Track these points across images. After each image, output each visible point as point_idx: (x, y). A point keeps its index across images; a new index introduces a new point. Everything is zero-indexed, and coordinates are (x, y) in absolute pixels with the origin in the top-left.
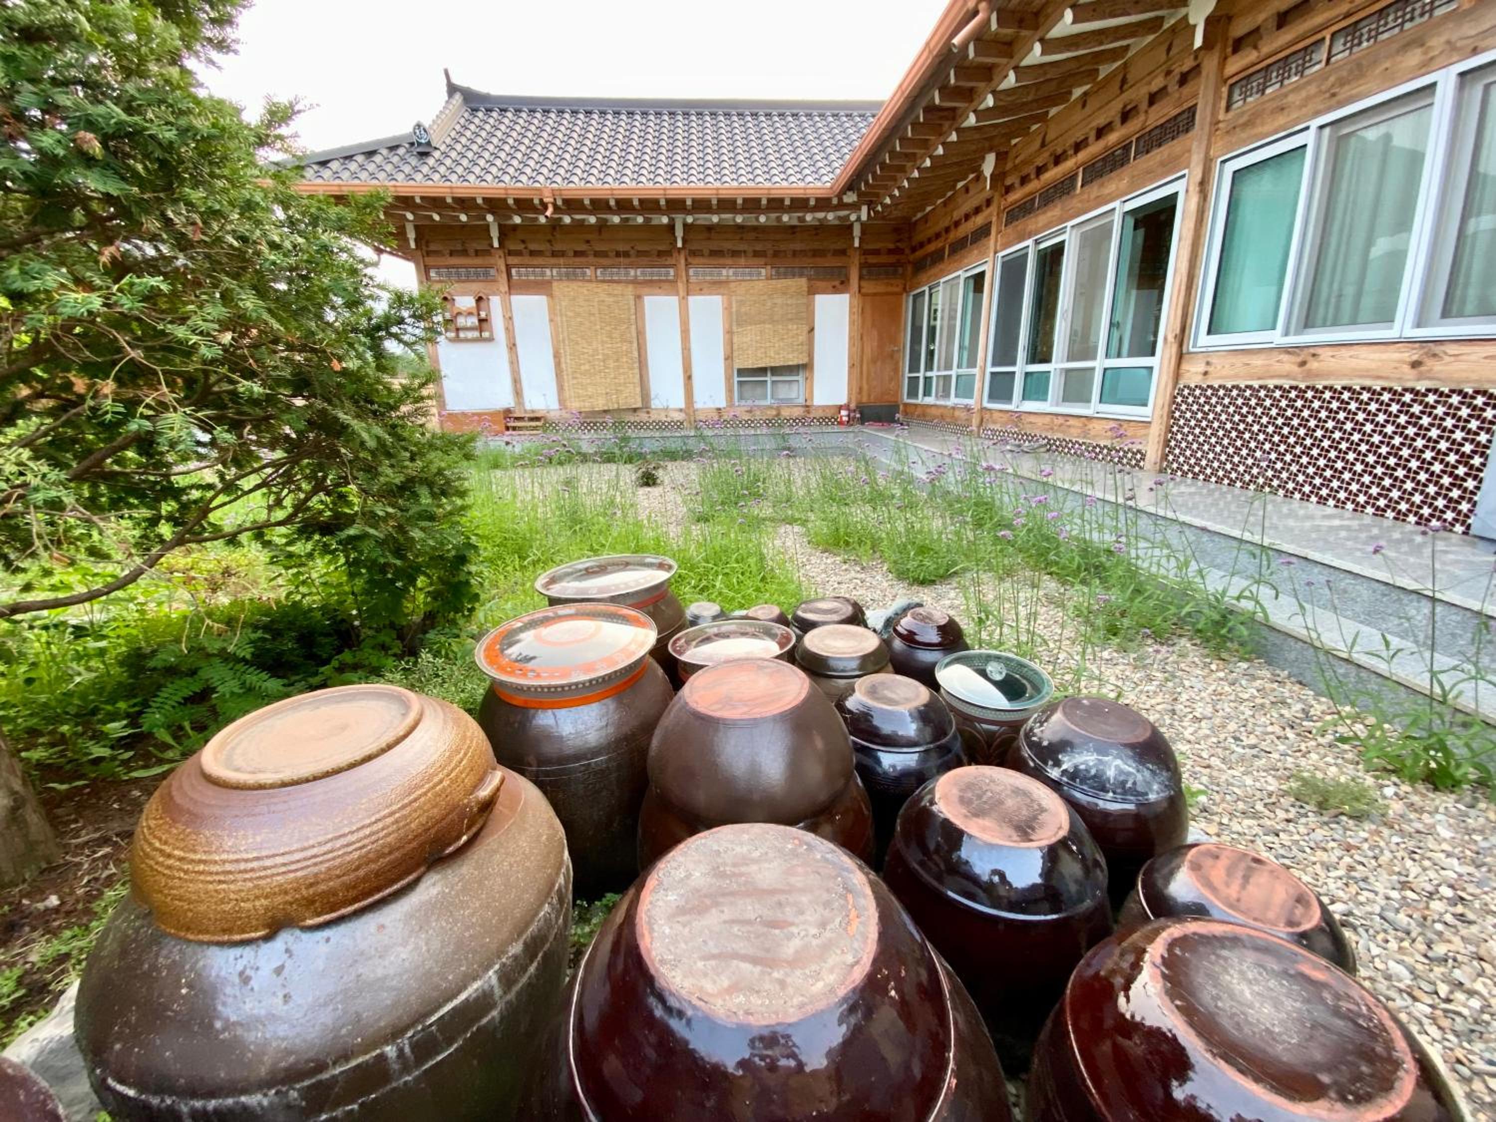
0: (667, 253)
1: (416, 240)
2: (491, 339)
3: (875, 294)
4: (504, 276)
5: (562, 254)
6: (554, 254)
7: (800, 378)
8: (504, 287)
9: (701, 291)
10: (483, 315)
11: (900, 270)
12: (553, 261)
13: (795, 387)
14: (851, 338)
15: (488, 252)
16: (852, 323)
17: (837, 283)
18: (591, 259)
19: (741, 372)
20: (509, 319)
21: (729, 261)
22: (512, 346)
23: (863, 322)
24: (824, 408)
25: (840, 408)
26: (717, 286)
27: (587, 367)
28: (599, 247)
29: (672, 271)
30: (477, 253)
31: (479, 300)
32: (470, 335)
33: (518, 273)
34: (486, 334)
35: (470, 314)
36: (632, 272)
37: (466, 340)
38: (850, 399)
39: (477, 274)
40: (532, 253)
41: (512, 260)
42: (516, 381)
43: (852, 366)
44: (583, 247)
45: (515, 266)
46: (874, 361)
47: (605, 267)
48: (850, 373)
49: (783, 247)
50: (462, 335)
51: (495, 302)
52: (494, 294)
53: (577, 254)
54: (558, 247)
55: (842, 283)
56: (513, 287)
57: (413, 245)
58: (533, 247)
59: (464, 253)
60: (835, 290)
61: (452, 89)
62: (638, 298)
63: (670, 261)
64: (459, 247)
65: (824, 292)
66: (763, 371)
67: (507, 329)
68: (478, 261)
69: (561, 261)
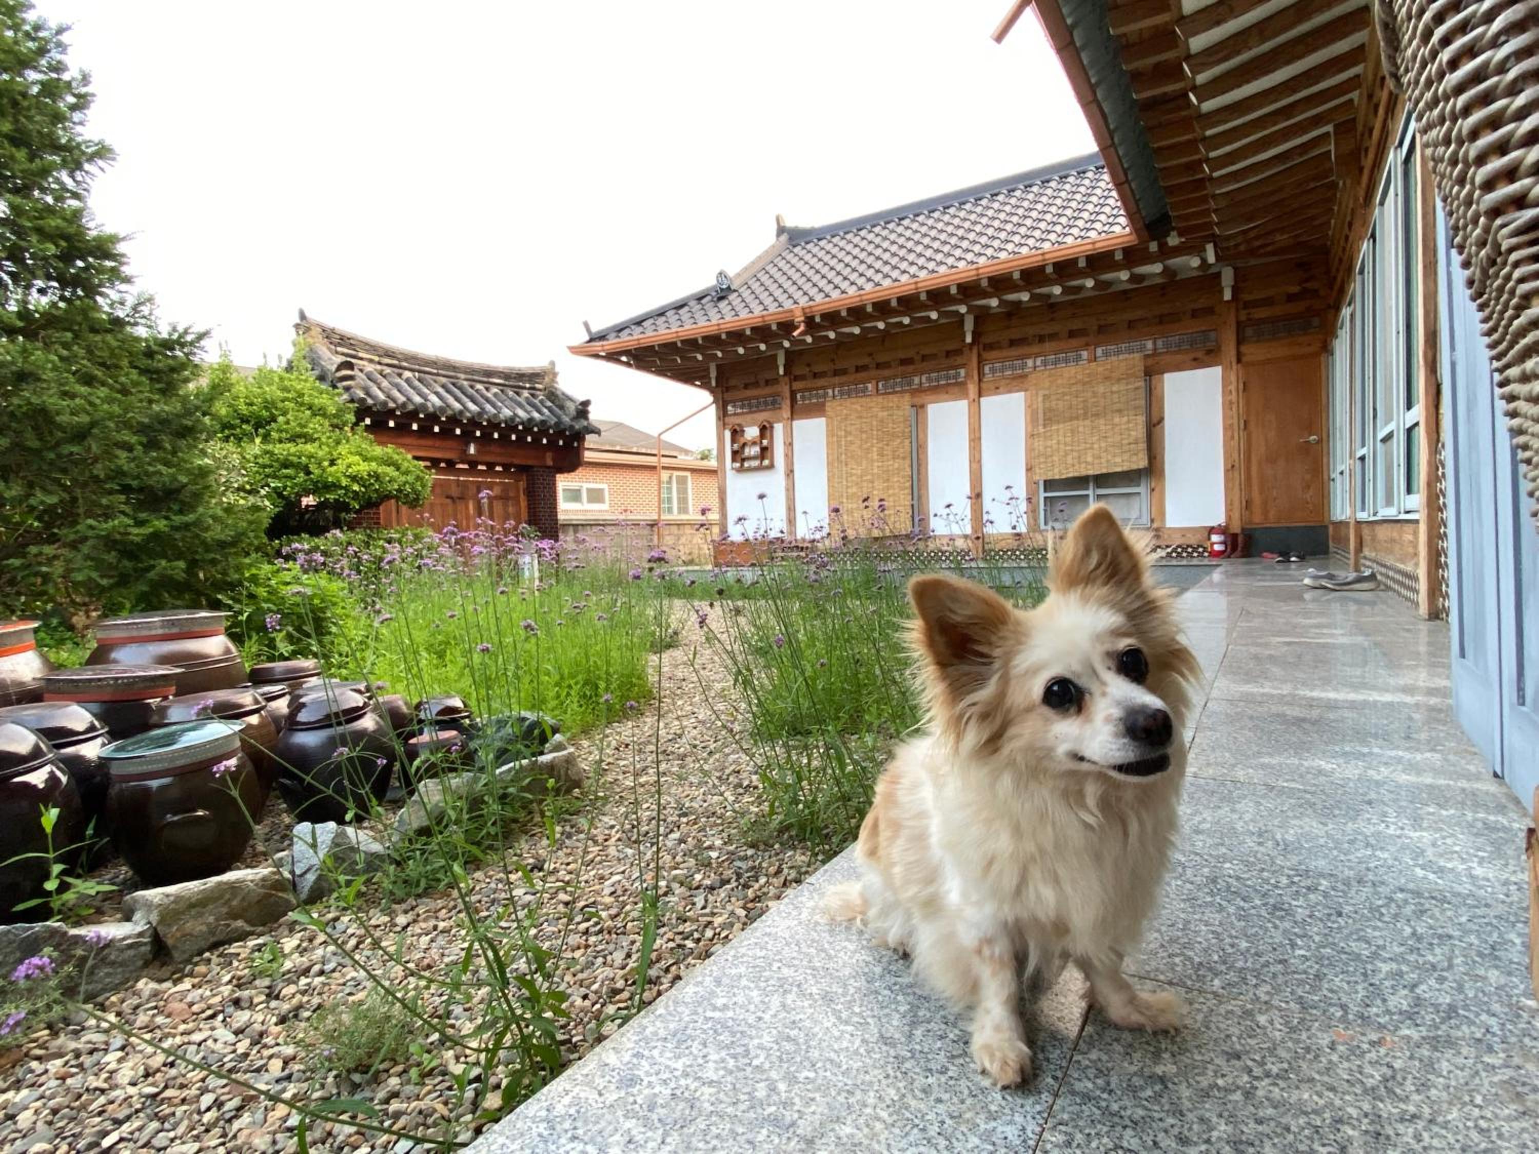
0: (958, 352)
1: (717, 379)
2: (771, 466)
3: (1268, 362)
4: (788, 402)
5: (844, 372)
6: (836, 373)
7: (1142, 489)
8: (786, 413)
9: (997, 390)
10: (765, 442)
11: (1316, 321)
12: (837, 380)
13: (1135, 503)
14: (1227, 428)
15: (775, 381)
16: (1227, 405)
17: (1200, 355)
18: (873, 373)
19: (1049, 485)
20: (789, 445)
21: (1035, 349)
22: (790, 473)
23: (1248, 403)
24: (1184, 531)
25: (1211, 530)
26: (1018, 381)
27: (854, 490)
28: (882, 358)
29: (962, 372)
30: (767, 383)
31: (763, 429)
32: (755, 463)
33: (803, 398)
34: (766, 462)
35: (754, 443)
36: (916, 380)
37: (750, 469)
38: (1229, 518)
39: (766, 403)
40: (815, 376)
41: (797, 385)
42: (791, 509)
43: (1230, 469)
44: (866, 361)
45: (799, 391)
46: (1271, 459)
47: (886, 379)
48: (1227, 480)
49: (1111, 319)
50: (746, 465)
51: (779, 429)
52: (778, 421)
53: (858, 369)
54: (839, 366)
55: (1209, 352)
56: (795, 413)
57: (714, 383)
58: (818, 369)
59: (756, 384)
60: (1198, 363)
61: (781, 230)
62: (920, 408)
63: (959, 360)
64: (753, 380)
65: (1179, 368)
66: (1081, 482)
67: (786, 455)
68: (768, 390)
69: (844, 379)
